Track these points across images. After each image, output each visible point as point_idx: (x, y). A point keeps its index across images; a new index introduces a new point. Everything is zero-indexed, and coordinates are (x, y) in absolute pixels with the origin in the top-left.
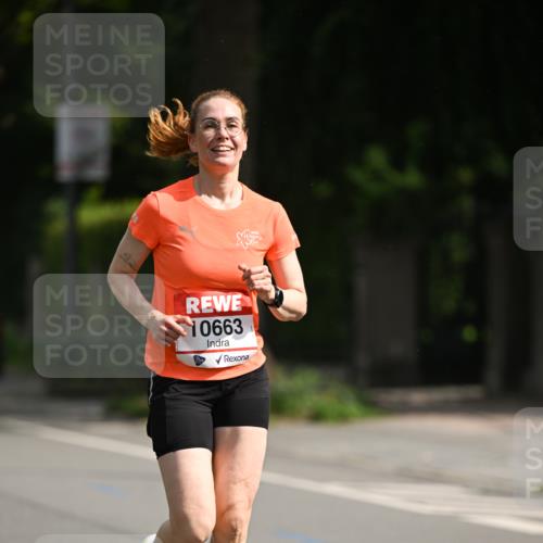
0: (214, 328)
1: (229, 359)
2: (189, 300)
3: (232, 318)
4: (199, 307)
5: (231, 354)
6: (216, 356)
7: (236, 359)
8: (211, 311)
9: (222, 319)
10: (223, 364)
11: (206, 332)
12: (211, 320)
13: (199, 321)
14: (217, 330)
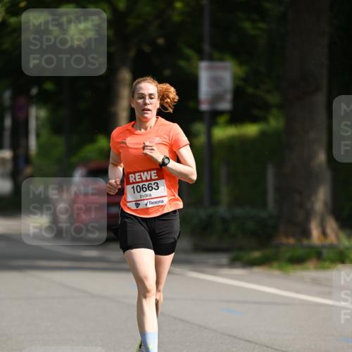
0: (143, 188)
1: (152, 203)
2: (130, 175)
3: (153, 182)
4: (135, 179)
5: (152, 201)
6: (145, 202)
7: (156, 203)
8: (140, 180)
9: (147, 184)
10: (149, 206)
11: (139, 190)
12: (141, 184)
13: (135, 185)
14: (144, 189)
